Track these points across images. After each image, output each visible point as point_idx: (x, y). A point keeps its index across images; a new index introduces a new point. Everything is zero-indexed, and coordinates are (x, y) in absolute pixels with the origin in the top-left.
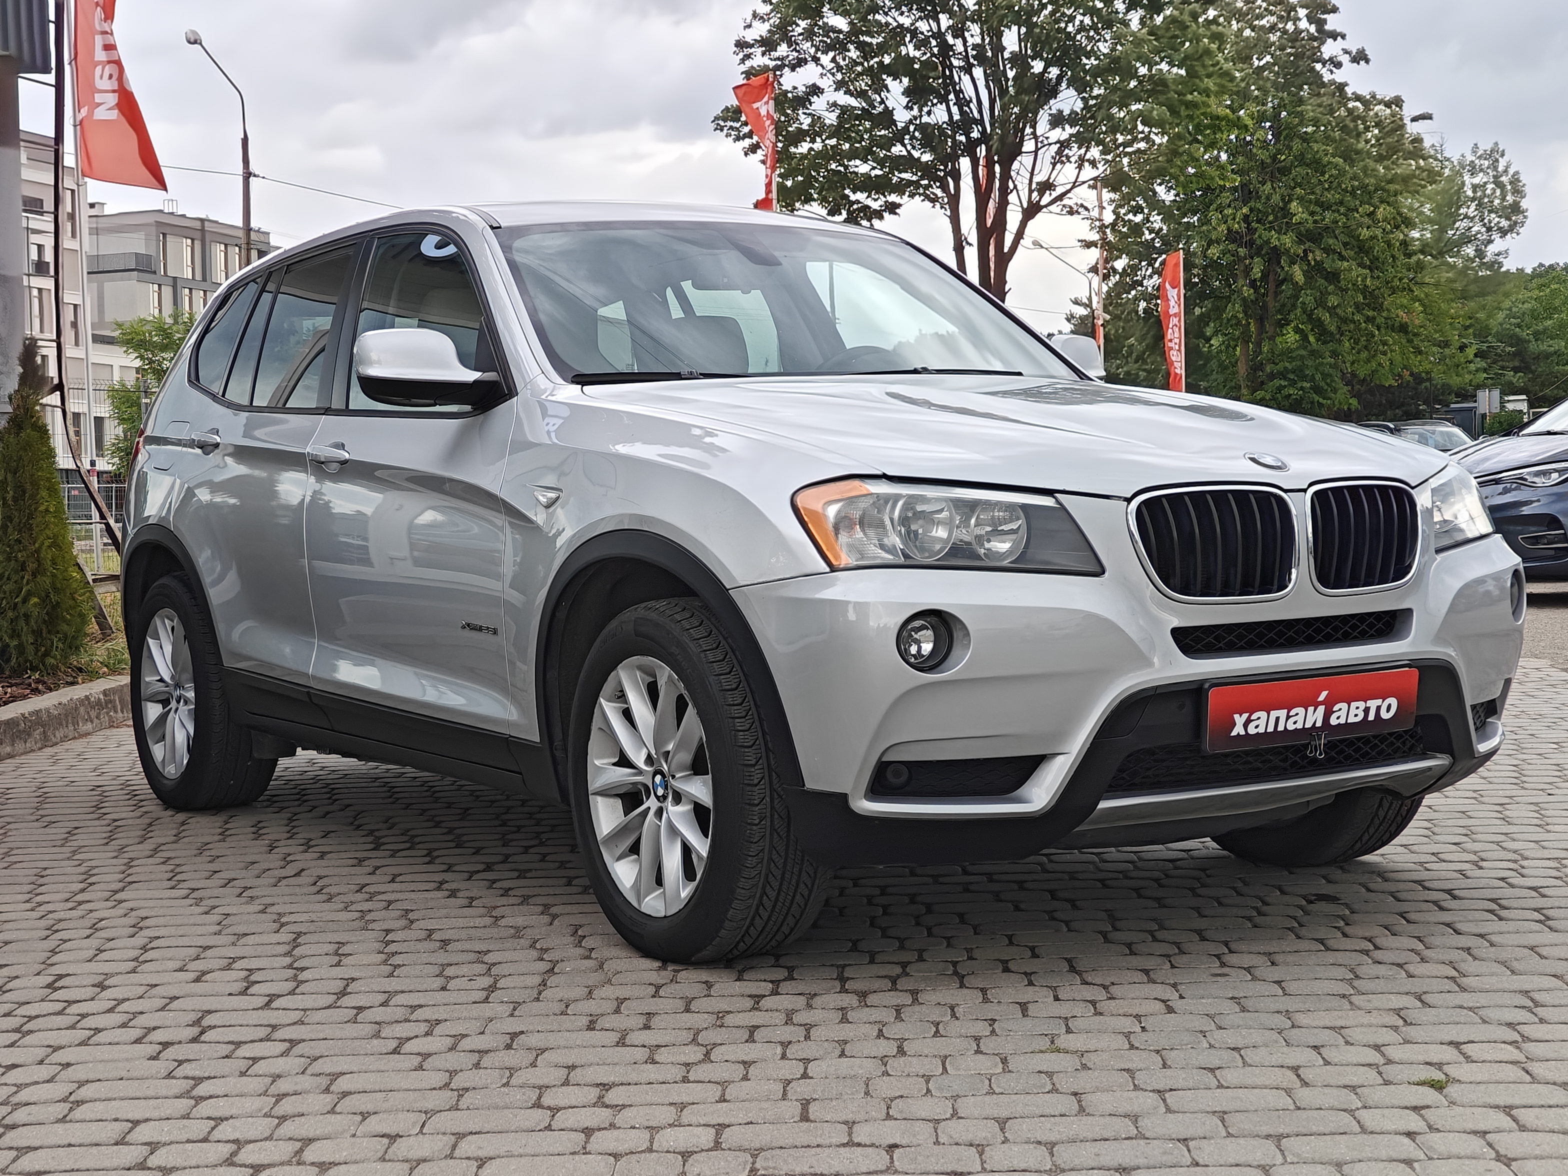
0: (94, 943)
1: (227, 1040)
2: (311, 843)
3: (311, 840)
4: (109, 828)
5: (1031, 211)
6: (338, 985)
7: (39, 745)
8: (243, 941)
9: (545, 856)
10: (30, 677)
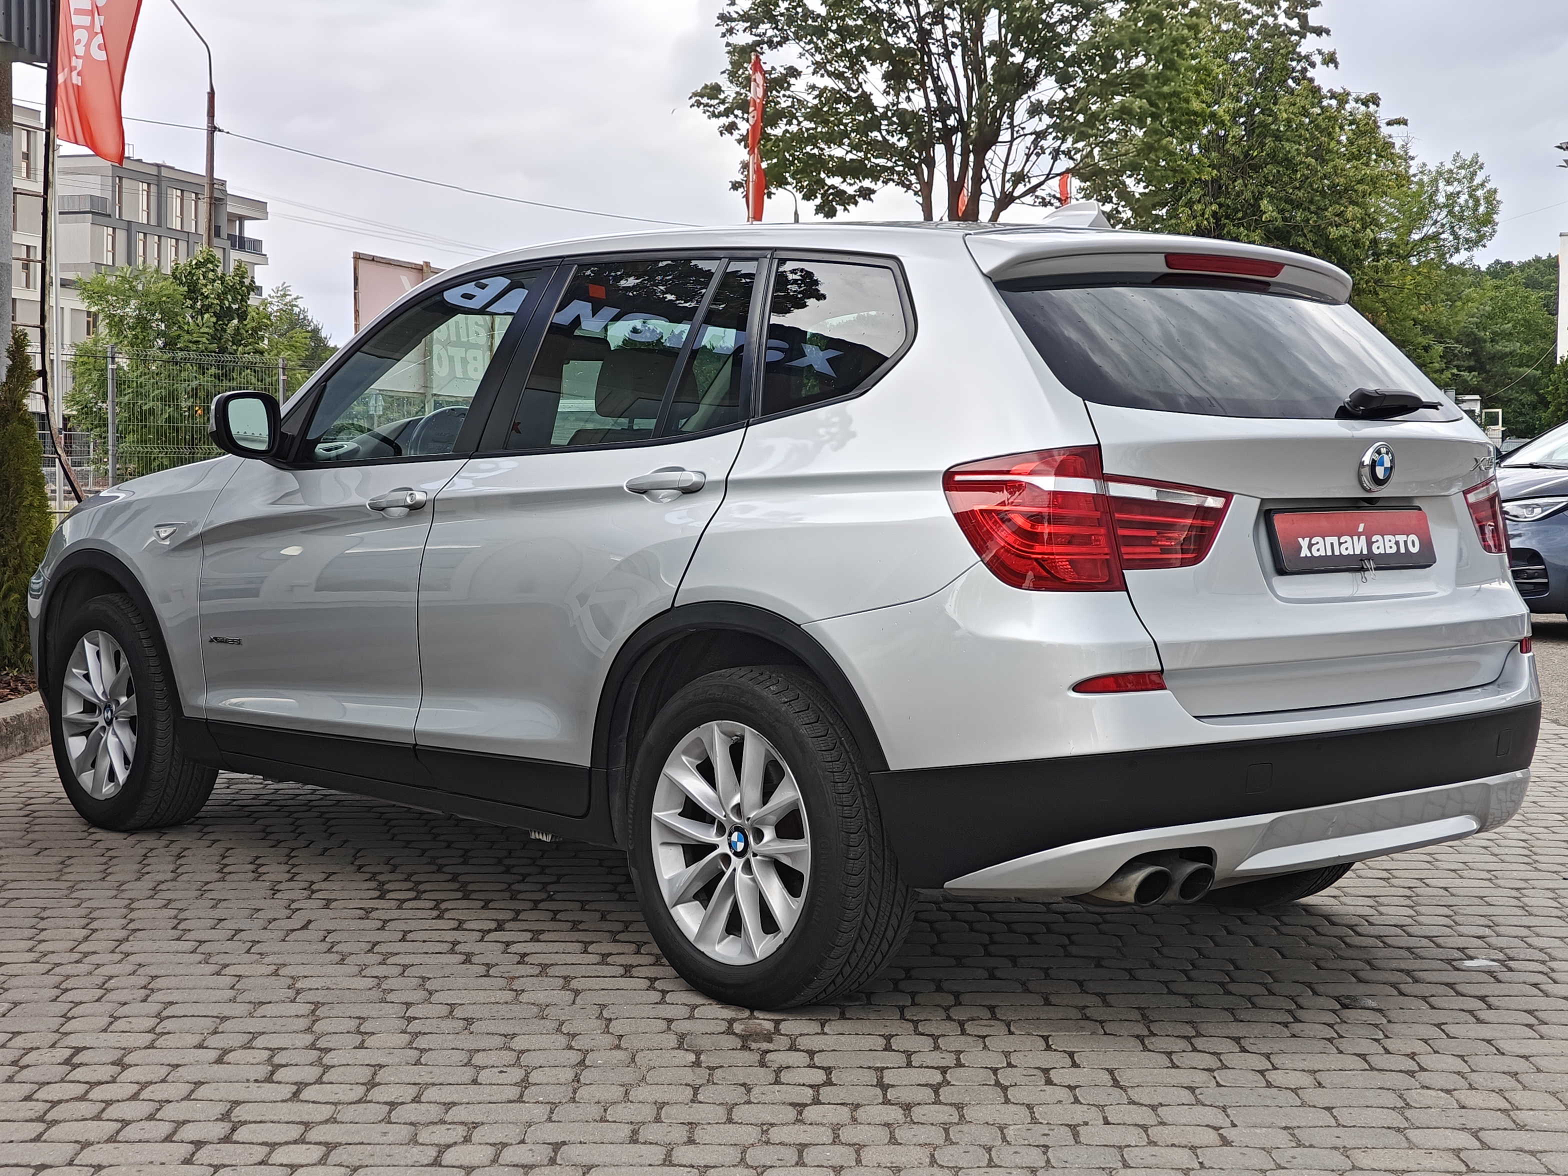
0: (105, 1007)
1: (260, 1141)
2: (314, 887)
3: (312, 883)
4: (104, 860)
5: (1004, 201)
6: (365, 1074)
7: (20, 750)
8: (261, 1011)
9: (555, 912)
10: (7, 674)
